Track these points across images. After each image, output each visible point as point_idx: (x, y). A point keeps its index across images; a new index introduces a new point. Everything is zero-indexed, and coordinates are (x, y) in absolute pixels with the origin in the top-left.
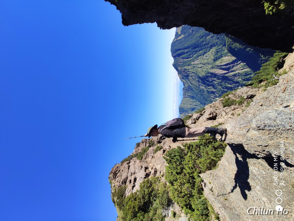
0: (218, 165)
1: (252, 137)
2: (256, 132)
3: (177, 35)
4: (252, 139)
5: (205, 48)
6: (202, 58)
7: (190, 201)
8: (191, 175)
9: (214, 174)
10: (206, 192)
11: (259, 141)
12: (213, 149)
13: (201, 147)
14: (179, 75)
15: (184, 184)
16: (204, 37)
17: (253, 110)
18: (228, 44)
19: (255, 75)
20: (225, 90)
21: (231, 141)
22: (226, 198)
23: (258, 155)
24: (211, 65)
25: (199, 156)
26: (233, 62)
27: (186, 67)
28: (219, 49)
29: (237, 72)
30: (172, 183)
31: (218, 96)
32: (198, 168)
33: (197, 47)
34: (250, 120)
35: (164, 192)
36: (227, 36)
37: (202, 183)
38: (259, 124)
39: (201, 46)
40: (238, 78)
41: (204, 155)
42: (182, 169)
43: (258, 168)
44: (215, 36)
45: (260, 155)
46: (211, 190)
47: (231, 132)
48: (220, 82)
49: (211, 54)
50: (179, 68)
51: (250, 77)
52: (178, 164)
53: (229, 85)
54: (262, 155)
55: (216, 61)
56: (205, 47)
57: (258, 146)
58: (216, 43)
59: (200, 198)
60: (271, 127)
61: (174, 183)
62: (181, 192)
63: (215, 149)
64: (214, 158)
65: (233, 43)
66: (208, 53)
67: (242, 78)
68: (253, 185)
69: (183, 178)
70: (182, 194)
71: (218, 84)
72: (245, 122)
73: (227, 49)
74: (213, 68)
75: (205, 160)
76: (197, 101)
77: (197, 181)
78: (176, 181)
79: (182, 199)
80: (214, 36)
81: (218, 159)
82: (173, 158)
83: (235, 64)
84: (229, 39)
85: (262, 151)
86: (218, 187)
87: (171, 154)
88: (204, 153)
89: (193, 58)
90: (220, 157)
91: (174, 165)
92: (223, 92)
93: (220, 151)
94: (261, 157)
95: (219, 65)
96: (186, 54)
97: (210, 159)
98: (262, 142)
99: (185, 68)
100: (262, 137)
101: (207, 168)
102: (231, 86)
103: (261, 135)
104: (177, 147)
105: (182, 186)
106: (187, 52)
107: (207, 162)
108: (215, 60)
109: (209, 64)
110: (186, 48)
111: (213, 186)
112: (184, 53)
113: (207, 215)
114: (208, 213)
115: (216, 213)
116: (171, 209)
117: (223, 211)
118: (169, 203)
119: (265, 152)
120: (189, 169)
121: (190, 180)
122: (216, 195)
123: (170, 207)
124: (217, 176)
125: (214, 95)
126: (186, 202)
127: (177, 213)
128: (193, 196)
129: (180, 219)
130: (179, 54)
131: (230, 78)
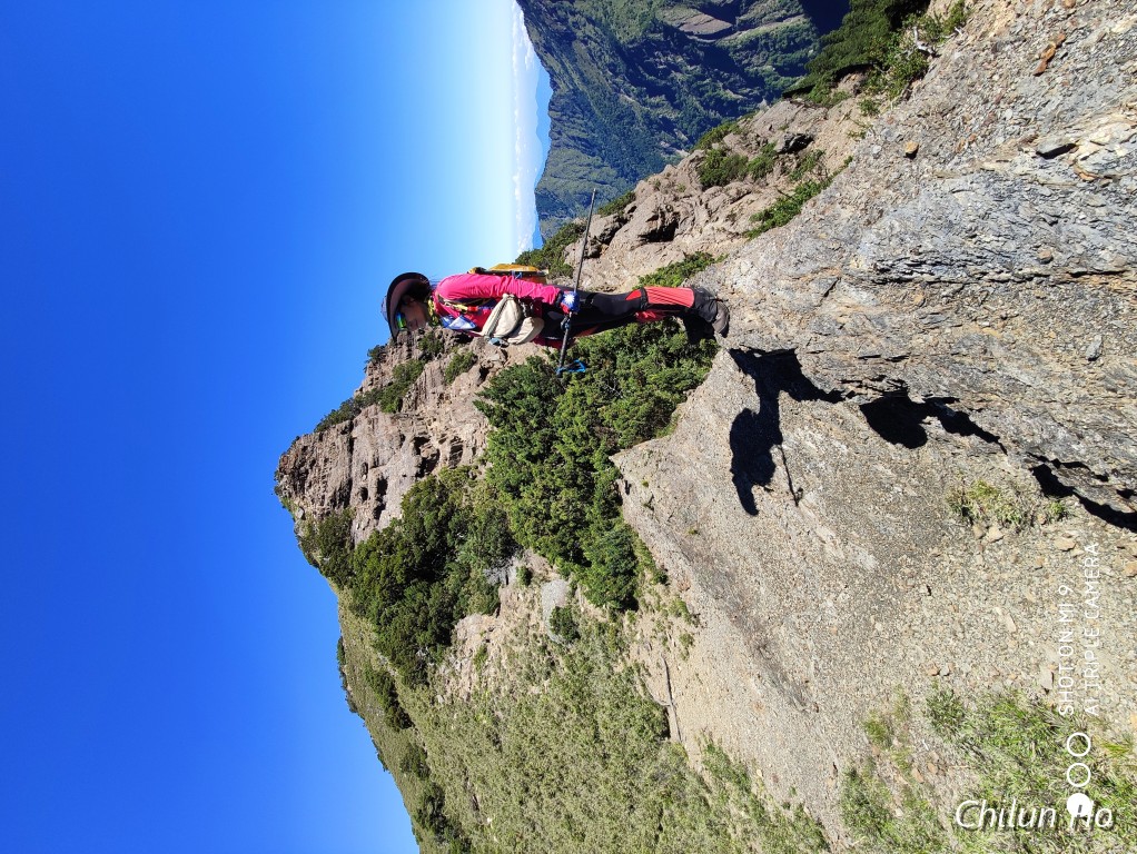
0: (677, 419)
1: (842, 320)
2: (865, 295)
4: (841, 328)
7: (576, 538)
8: (581, 460)
9: (660, 454)
10: (631, 508)
11: (872, 337)
12: (663, 359)
13: (620, 355)
15: (557, 491)
17: (867, 185)
19: (819, 51)
20: (712, 114)
21: (750, 337)
22: (695, 528)
23: (852, 395)
25: (611, 391)
29: (761, 29)
30: (515, 491)
31: (686, 143)
32: (605, 437)
34: (844, 235)
35: (491, 516)
37: (618, 481)
38: (891, 252)
40: (761, 61)
41: (628, 389)
42: (547, 442)
43: (827, 436)
45: (860, 394)
46: (649, 505)
47: (755, 296)
48: (697, 77)
51: (801, 60)
52: (531, 427)
53: (728, 91)
54: (869, 396)
57: (860, 358)
59: (610, 527)
60: (945, 268)
61: (521, 489)
62: (548, 517)
63: (670, 358)
64: (665, 395)
67: (776, 60)
69: (553, 474)
70: (550, 522)
71: (689, 83)
72: (822, 249)
75: (633, 404)
76: (605, 163)
77: (603, 478)
78: (528, 484)
79: (551, 538)
81: (677, 396)
82: (513, 404)
85: (873, 380)
86: (670, 496)
88: (630, 379)
90: (686, 390)
91: (520, 432)
92: (704, 125)
93: (687, 365)
94: (864, 402)
97: (651, 399)
98: (881, 341)
100: (886, 320)
101: (637, 434)
102: (734, 96)
103: (885, 309)
104: (528, 359)
105: (548, 498)
107: (639, 413)
111: (655, 493)
113: (630, 573)
114: (634, 567)
115: (658, 566)
116: (516, 563)
117: (681, 562)
118: (509, 547)
119: (883, 384)
120: (574, 440)
121: (577, 476)
122: (664, 519)
123: (513, 558)
124: (671, 458)
125: (669, 137)
126: (564, 544)
127: (537, 571)
128: (587, 524)
129: (546, 587)
131: (736, 57)
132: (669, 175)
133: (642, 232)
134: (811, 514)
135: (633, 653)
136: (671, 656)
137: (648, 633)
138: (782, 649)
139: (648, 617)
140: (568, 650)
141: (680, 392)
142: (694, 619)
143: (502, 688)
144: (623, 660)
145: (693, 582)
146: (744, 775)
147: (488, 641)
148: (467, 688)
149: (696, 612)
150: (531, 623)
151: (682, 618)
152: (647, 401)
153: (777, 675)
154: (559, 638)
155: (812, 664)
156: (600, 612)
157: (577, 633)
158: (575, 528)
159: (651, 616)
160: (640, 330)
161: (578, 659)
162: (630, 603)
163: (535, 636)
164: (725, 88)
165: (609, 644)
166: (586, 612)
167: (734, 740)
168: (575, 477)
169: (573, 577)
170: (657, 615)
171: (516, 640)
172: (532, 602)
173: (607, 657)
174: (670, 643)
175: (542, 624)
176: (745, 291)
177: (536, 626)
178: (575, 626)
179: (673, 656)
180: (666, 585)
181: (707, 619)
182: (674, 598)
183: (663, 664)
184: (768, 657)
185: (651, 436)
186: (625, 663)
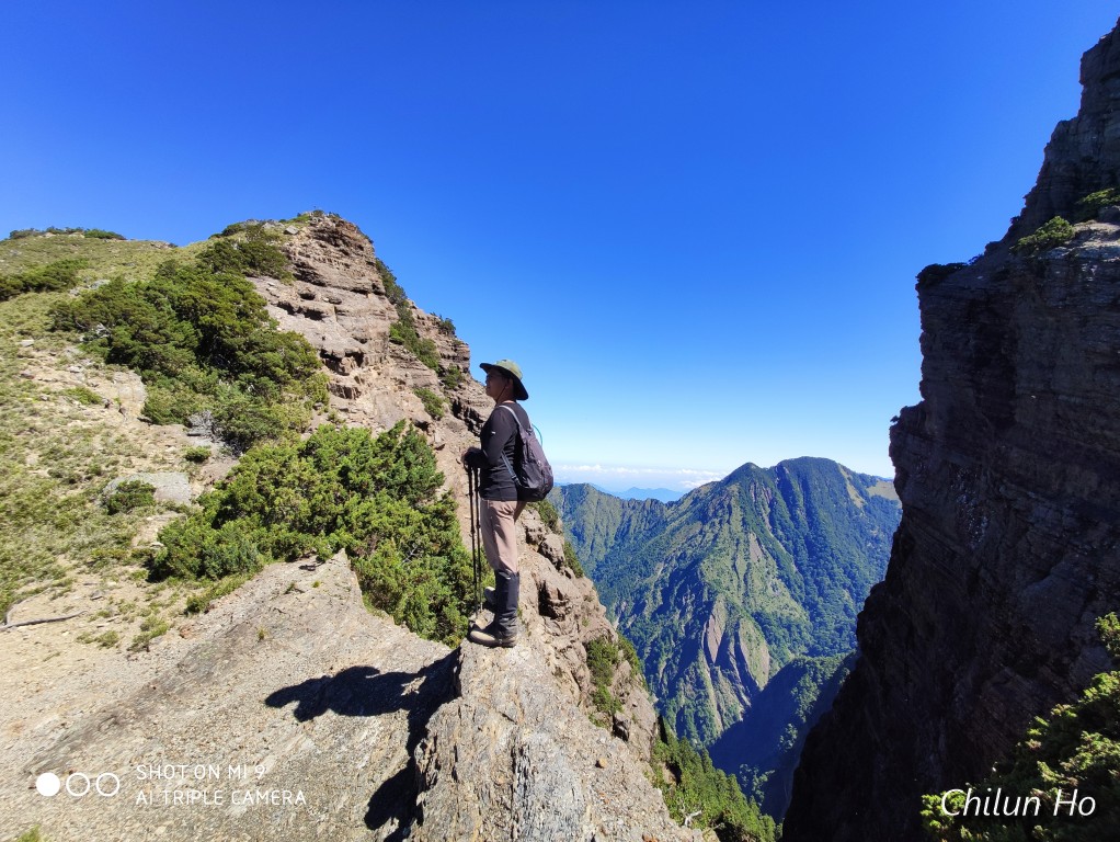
0: (380, 615)
1: (485, 729)
2: (504, 743)
3: (864, 481)
4: (479, 729)
5: (806, 583)
6: (768, 573)
7: (249, 513)
8: (340, 521)
9: (348, 598)
10: (284, 571)
11: (472, 752)
12: (437, 602)
13: (444, 560)
14: (711, 487)
15: (307, 495)
16: (848, 582)
17: (580, 737)
18: (814, 663)
19: (696, 750)
20: (648, 650)
21: (471, 661)
22: (267, 637)
23: (424, 747)
24: (740, 604)
25: (409, 550)
26: (748, 680)
27: (737, 514)
28: (800, 633)
29: (711, 691)
30: (306, 452)
31: (624, 626)
32: (365, 544)
33: (811, 553)
34: (546, 724)
36: (846, 661)
37: (314, 558)
38: (534, 754)
39: (816, 568)
40: (688, 693)
41: (412, 568)
42: (360, 487)
43: (375, 747)
44: (847, 619)
45: (424, 753)
46: (291, 589)
47: (503, 663)
48: (676, 634)
49: (782, 603)
50: (734, 488)
51: (689, 733)
52: (376, 473)
53: (665, 664)
54: (422, 761)
55: (756, 620)
56: (811, 582)
57: (455, 748)
58: (821, 624)
59: (262, 549)
60: (522, 795)
61: (309, 458)
63: (437, 609)
64: (402, 604)
65: (820, 680)
66: (787, 593)
67: (689, 707)
68: (317, 728)
69: (327, 492)
70: (272, 487)
71: (671, 627)
72: (537, 710)
73: (796, 661)
74: (731, 608)
75: (396, 572)
76: (609, 550)
77: (320, 543)
78: (316, 466)
79: (255, 486)
80: (849, 616)
81: (401, 615)
82: (399, 456)
83: (742, 687)
84: (835, 669)
85: (437, 761)
86: (302, 610)
87: (414, 449)
88: (420, 570)
89: (771, 541)
90: (407, 624)
91: (374, 462)
92: (639, 643)
93: (431, 624)
94: (417, 758)
95: (741, 632)
96: (787, 515)
97: (400, 589)
98: (469, 760)
99: (734, 510)
100: (485, 761)
101: (367, 576)
102: (661, 672)
103: (493, 758)
104: (442, 473)
105: (299, 486)
106: (794, 518)
107: (388, 578)
108: (759, 618)
109: (746, 595)
110: (810, 513)
111: (306, 595)
112: (792, 506)
113: (201, 572)
114: (209, 577)
115: (212, 602)
116: (216, 447)
117: (219, 626)
118: (238, 441)
119: (433, 770)
120: (363, 514)
121: (324, 516)
122: (276, 604)
123: (222, 444)
124: (342, 610)
125: (630, 609)
126: (245, 500)
127: (203, 469)
128: (267, 525)
129: (183, 478)
130: (790, 487)
131: (691, 669)
132: (598, 610)
133: (548, 584)
134: (289, 747)
135: (84, 578)
136: (82, 623)
137: (118, 596)
138: (114, 742)
139: (140, 594)
140: (91, 501)
141: (405, 619)
142: (142, 645)
143: (39, 418)
144: (76, 566)
145: (192, 642)
147: (107, 406)
148: (41, 375)
149: (151, 648)
150: (134, 459)
151: (139, 633)
152: (399, 586)
153: (76, 740)
154: (111, 489)
156: (146, 540)
157: (116, 511)
158: (261, 511)
159: (142, 598)
160: (466, 578)
161: (79, 513)
162: (159, 571)
163: (115, 463)
164: (668, 660)
165: (102, 549)
166: (146, 522)
168: (321, 513)
169: (198, 509)
170: (143, 605)
171: (111, 440)
172: (163, 462)
173: (82, 547)
174: (103, 621)
175: (132, 471)
177: (129, 465)
178: (128, 509)
179: (81, 625)
180: (186, 613)
181: (142, 660)
182: (170, 622)
183: (71, 613)
184: (103, 728)
185: (362, 588)
186: (71, 569)
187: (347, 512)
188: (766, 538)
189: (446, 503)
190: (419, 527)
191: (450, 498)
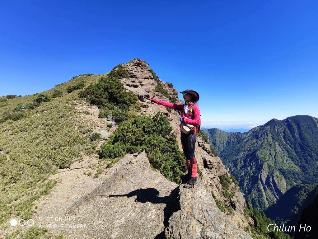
0: (156, 170)
1: (191, 226)
2: (199, 234)
4: (189, 226)
5: (300, 159)
6: (284, 155)
7: (120, 141)
8: (143, 142)
9: (146, 166)
10: (129, 157)
11: (187, 237)
12: (172, 166)
13: (174, 153)
14: (259, 127)
15: (135, 135)
17: (232, 234)
18: (305, 187)
19: (259, 211)
20: (240, 179)
21: (184, 195)
22: (124, 177)
23: (168, 230)
24: (273, 166)
25: (163, 151)
26: (278, 191)
27: (270, 136)
28: (298, 176)
29: (264, 193)
30: (134, 123)
31: (231, 171)
32: (150, 149)
33: (302, 149)
34: (216, 227)
35: (127, 116)
37: (137, 153)
39: (304, 154)
40: (255, 193)
41: (164, 156)
42: (148, 132)
43: (153, 220)
45: (168, 233)
48: (249, 174)
49: (290, 166)
50: (268, 127)
51: (256, 205)
52: (153, 128)
53: (246, 183)
54: (168, 236)
56: (303, 159)
57: (180, 233)
58: (307, 173)
59: (124, 150)
61: (135, 125)
62: (127, 132)
63: (173, 168)
64: (162, 167)
65: (307, 192)
66: (292, 162)
67: (256, 198)
68: (136, 209)
69: (139, 134)
70: (125, 133)
71: (248, 172)
72: (212, 219)
73: (297, 185)
74: (270, 167)
75: (160, 158)
76: (224, 148)
77: (138, 149)
78: (137, 127)
79: (121, 133)
81: (162, 170)
82: (159, 123)
83: (276, 193)
85: (173, 237)
86: (133, 169)
88: (167, 157)
89: (284, 145)
90: (164, 173)
91: (151, 125)
92: (237, 176)
93: (171, 173)
94: (166, 234)
95: (274, 175)
96: (291, 136)
97: (161, 163)
99: (269, 135)
101: (151, 159)
102: (245, 185)
104: (171, 127)
105: (132, 133)
106: (294, 137)
107: (157, 159)
108: (281, 171)
109: (275, 163)
110: (301, 135)
111: (134, 165)
112: (292, 132)
113: (110, 156)
114: (112, 158)
115: (112, 165)
116: (114, 123)
117: (113, 172)
118: (118, 121)
120: (149, 140)
122: (126, 167)
123: (115, 122)
124: (144, 169)
125: (233, 166)
126: (119, 137)
127: (111, 129)
128: (125, 144)
129: (106, 132)
130: (291, 126)
131: (256, 186)
132: (222, 166)
133: (206, 159)
134: (129, 215)
135: (86, 157)
136: (85, 169)
137: (92, 162)
138: (86, 206)
139: (97, 162)
140: (88, 138)
142: (96, 176)
143: (78, 119)
145: (108, 176)
146: (47, 193)
147: (91, 115)
148: (78, 109)
149: (98, 177)
150: (96, 127)
151: (96, 173)
152: (161, 161)
153: (78, 204)
154: (91, 135)
155: (81, 216)
156: (99, 147)
157: (93, 140)
158: (124, 140)
159: (97, 163)
160: (181, 159)
161: (85, 141)
162: (101, 156)
163: (93, 128)
164: (247, 182)
165: (89, 150)
166: (99, 143)
167: (58, 190)
168: (138, 140)
169: (109, 139)
170: (97, 165)
171: (92, 123)
172: (102, 128)
173: (85, 150)
174: (89, 169)
175: (96, 130)
176: (197, 193)
177: (95, 129)
178: (95, 140)
179: (85, 170)
180: (106, 168)
181: (96, 181)
182: (103, 170)
183: (82, 167)
184: (84, 201)
185: (150, 163)
186: (83, 155)
187: (145, 140)
188: (283, 144)
189: (173, 136)
190: (166, 144)
191: (175, 134)
